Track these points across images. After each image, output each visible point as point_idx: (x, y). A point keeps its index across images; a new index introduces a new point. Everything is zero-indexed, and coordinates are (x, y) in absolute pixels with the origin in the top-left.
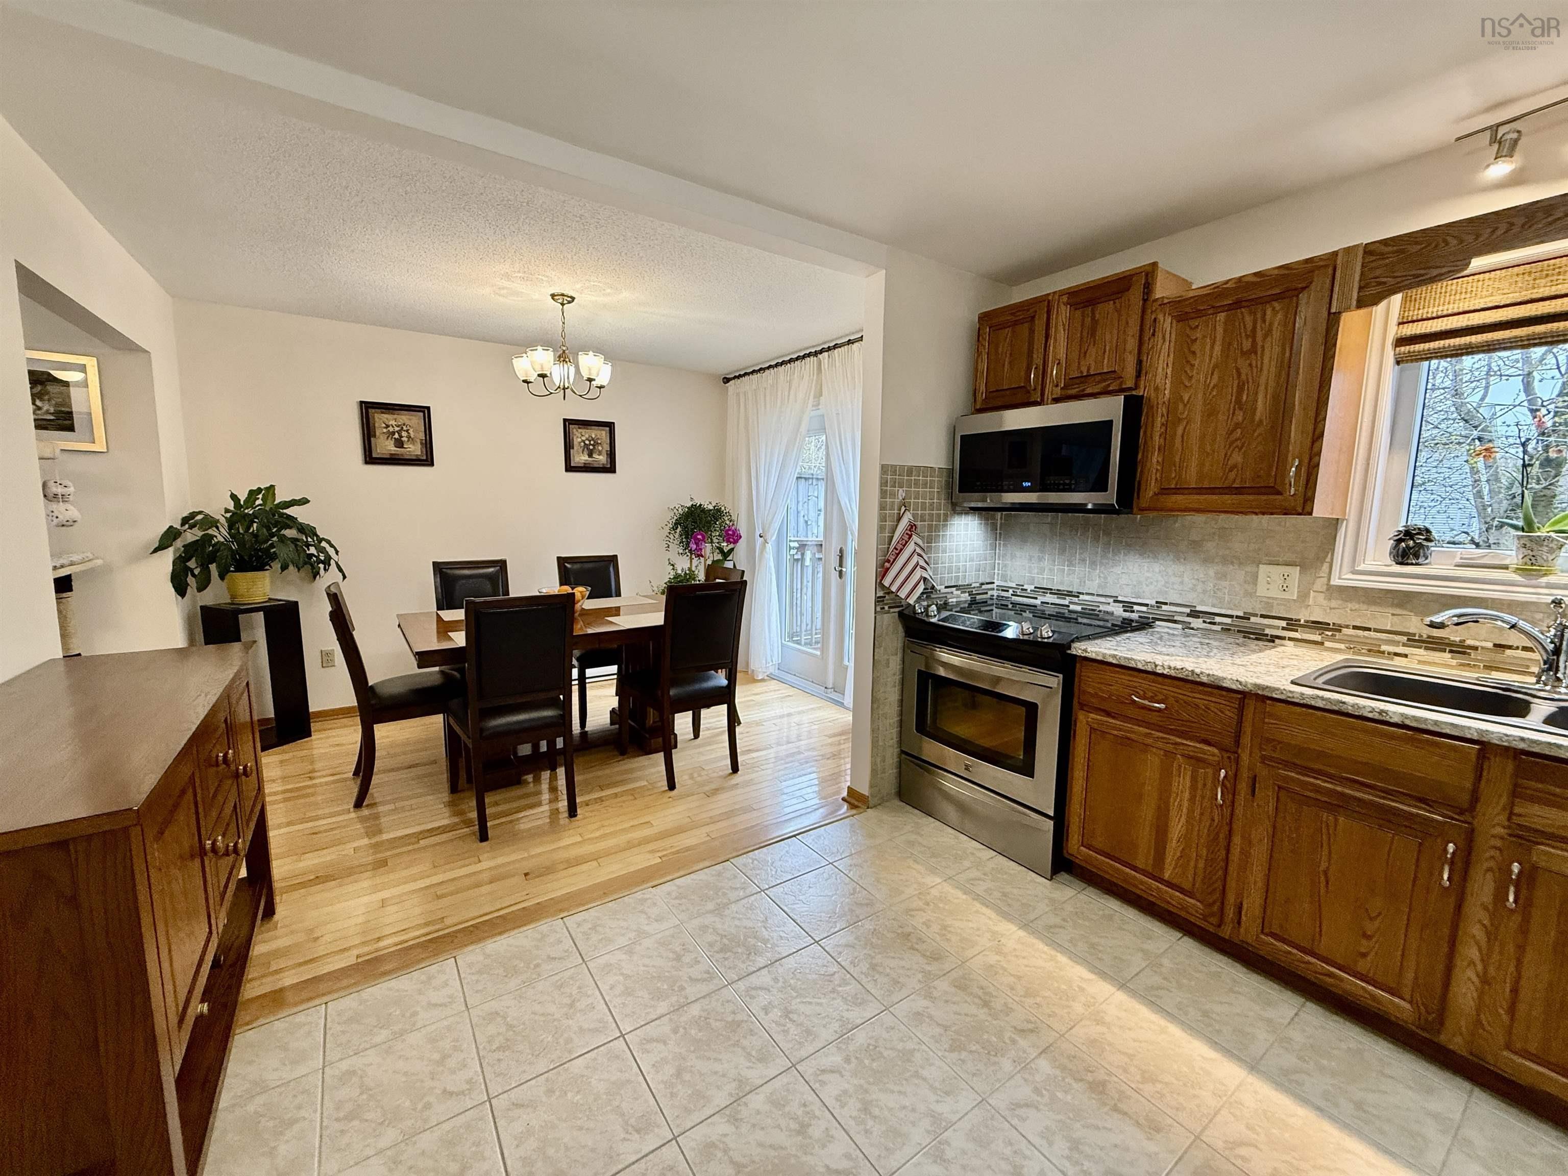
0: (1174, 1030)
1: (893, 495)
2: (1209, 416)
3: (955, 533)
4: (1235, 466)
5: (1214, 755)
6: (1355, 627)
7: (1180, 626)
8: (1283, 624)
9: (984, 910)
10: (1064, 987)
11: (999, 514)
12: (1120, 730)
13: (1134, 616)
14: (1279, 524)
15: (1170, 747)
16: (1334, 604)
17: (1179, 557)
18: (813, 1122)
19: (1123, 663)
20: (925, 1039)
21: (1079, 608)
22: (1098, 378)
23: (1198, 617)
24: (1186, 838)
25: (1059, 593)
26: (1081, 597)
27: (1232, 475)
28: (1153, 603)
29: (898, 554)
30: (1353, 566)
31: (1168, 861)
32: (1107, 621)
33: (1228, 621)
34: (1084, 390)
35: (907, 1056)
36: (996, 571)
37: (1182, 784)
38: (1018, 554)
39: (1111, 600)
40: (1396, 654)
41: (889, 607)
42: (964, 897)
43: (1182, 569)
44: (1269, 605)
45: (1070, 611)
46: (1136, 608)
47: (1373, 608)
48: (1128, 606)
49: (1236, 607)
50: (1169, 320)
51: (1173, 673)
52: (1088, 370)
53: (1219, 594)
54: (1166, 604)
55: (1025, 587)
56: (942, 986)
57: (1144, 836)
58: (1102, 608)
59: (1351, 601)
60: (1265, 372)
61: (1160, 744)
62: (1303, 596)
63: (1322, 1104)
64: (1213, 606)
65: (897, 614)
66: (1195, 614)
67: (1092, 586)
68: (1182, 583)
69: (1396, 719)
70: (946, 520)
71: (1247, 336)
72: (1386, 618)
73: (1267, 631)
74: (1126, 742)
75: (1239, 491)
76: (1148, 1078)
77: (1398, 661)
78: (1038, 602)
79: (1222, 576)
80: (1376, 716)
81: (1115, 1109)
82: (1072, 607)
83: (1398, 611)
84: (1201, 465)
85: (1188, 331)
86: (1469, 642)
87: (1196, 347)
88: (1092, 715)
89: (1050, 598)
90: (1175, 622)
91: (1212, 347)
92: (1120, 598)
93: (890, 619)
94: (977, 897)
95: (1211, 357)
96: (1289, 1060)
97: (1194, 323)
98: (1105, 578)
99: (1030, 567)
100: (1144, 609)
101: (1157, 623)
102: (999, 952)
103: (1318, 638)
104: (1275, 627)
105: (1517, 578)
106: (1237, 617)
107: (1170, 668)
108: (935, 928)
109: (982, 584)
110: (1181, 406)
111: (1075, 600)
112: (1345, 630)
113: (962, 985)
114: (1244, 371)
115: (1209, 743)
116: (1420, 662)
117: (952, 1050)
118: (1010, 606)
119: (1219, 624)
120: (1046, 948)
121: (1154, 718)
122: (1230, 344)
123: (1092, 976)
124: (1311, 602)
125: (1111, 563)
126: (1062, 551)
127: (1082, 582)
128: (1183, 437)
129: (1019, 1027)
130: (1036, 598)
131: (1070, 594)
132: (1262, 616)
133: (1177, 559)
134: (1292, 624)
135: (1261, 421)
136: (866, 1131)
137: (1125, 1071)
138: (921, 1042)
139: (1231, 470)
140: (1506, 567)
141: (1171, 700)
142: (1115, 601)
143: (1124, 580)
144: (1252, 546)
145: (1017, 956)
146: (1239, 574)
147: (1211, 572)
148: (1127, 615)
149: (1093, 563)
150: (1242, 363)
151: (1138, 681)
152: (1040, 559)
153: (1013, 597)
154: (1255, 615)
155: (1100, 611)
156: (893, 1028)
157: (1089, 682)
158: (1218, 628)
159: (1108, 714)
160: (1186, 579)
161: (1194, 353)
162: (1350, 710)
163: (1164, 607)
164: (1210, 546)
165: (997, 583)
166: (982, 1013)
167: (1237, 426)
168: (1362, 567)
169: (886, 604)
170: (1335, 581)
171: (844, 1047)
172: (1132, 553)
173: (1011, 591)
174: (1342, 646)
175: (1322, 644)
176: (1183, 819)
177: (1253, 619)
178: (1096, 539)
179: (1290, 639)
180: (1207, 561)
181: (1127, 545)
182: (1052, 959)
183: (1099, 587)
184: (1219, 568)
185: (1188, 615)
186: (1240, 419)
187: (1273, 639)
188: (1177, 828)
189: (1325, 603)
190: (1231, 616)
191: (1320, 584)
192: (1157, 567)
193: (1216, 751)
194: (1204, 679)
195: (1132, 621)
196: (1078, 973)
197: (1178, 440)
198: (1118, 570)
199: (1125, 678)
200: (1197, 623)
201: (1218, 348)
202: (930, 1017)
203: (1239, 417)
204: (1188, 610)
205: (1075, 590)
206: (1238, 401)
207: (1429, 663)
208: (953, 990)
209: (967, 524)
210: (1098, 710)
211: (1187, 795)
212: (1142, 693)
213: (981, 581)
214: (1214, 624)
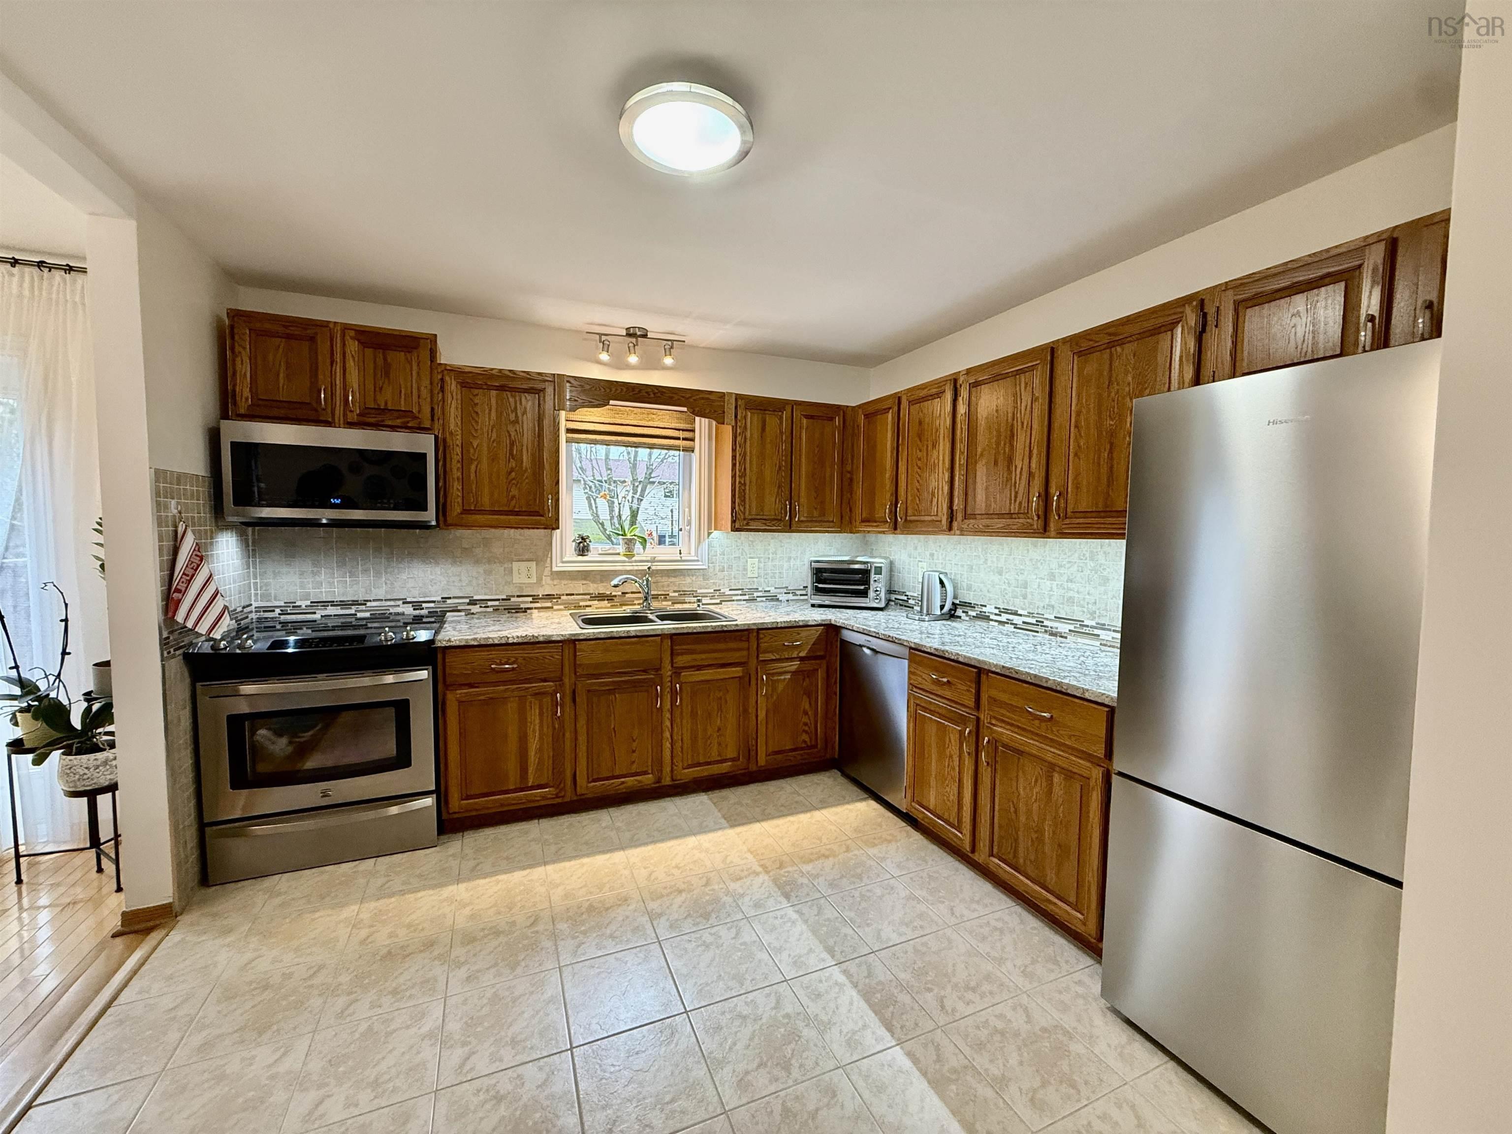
0: (585, 860)
1: (166, 507)
2: (493, 460)
3: (220, 552)
4: (513, 497)
5: (551, 687)
6: (567, 595)
7: (463, 614)
8: (530, 599)
9: (420, 895)
10: (522, 888)
11: (250, 529)
12: (484, 694)
13: (424, 612)
14: (520, 535)
15: (522, 693)
16: (555, 582)
17: (455, 560)
18: (498, 1088)
19: (483, 642)
20: (493, 982)
21: (367, 615)
22: (396, 414)
23: (476, 604)
24: (540, 750)
25: (343, 604)
26: (369, 604)
27: (513, 503)
28: (439, 599)
29: (190, 581)
30: (562, 557)
31: (530, 771)
32: (399, 621)
33: (497, 603)
34: (383, 421)
35: (496, 998)
36: (253, 591)
37: (534, 716)
38: (285, 569)
39: (401, 602)
40: (587, 606)
41: (175, 650)
42: (393, 899)
43: (459, 569)
44: (521, 589)
45: (357, 619)
46: (424, 605)
47: (574, 582)
48: (417, 605)
49: (502, 593)
50: (454, 383)
51: (520, 640)
52: (386, 404)
53: (488, 585)
54: (450, 598)
55: (297, 604)
56: (459, 952)
57: (512, 767)
58: (392, 610)
59: (564, 579)
60: (525, 436)
61: (516, 693)
62: (539, 579)
63: (650, 840)
64: (485, 594)
65: (181, 657)
66: (473, 602)
67: (381, 593)
68: (460, 580)
69: (633, 634)
70: (212, 538)
71: (512, 412)
72: (579, 587)
73: (522, 606)
74: (491, 701)
75: (517, 514)
76: (601, 887)
77: (588, 610)
78: (317, 616)
79: (488, 573)
80: (626, 635)
81: (607, 909)
82: (359, 615)
83: (585, 582)
84: (492, 494)
85: (471, 397)
86: (614, 594)
87: (478, 409)
88: (459, 692)
89: (331, 611)
90: (459, 611)
91: (490, 414)
92: (409, 600)
93: (176, 664)
94: (402, 893)
95: (490, 419)
96: (628, 835)
97: (476, 391)
98: (392, 584)
99: (302, 582)
100: (432, 605)
101: (448, 614)
102: (465, 906)
103: (549, 605)
104: (525, 603)
105: (625, 559)
106: (503, 600)
107: (518, 637)
108: (402, 932)
109: (244, 608)
110: (472, 451)
111: (363, 608)
112: (562, 597)
113: (469, 939)
114: (513, 434)
115: (545, 680)
116: (597, 608)
117: (513, 969)
118: (279, 627)
119: (491, 606)
120: (487, 880)
121: (510, 676)
122: (501, 413)
123: (528, 871)
124: (544, 583)
125: (396, 571)
126: (342, 564)
127: (368, 591)
128: (476, 472)
129: (528, 924)
130: (315, 613)
131: (355, 603)
132: (518, 596)
133: (454, 563)
134: (535, 598)
135: (526, 469)
136: (532, 1048)
137: (591, 893)
138: (493, 986)
139: (512, 499)
140: (619, 554)
141: (520, 660)
142: (404, 603)
143: (411, 584)
144: (506, 550)
145: (478, 898)
146: (499, 569)
147: (481, 570)
148: (417, 612)
149: (378, 574)
150: (511, 429)
151: (494, 654)
152: (318, 573)
153: (282, 617)
154: (513, 596)
155: (391, 614)
156: (466, 999)
157: (456, 666)
158: (491, 609)
159: (471, 686)
160: (464, 578)
161: (477, 413)
162: (616, 635)
163: (449, 601)
164: (478, 551)
165: (255, 604)
166: (502, 939)
167: (512, 470)
168: (565, 559)
169: (172, 647)
170: (555, 569)
171: (452, 1042)
172: (415, 560)
173: (278, 611)
174: (562, 607)
175: (552, 608)
176: (537, 739)
177: (513, 599)
178: (378, 550)
179: (536, 608)
180: (477, 562)
181: (409, 553)
182: (498, 882)
183: (386, 592)
184: (487, 566)
185: (469, 604)
186: (514, 465)
187: (525, 610)
188: (533, 745)
189: (550, 582)
190: (498, 600)
191: (547, 572)
192: (438, 570)
193: (551, 684)
194: (541, 639)
195: (423, 616)
196: (518, 876)
197: (473, 476)
198: (404, 576)
199: (484, 654)
200: (475, 609)
201: (493, 414)
202: (478, 971)
203: (513, 464)
204: (467, 601)
205: (361, 598)
206: (511, 454)
207: (601, 608)
208: (469, 947)
209: (227, 541)
210: (462, 686)
211: (537, 721)
212: (498, 661)
213: (243, 604)
214: (488, 607)
